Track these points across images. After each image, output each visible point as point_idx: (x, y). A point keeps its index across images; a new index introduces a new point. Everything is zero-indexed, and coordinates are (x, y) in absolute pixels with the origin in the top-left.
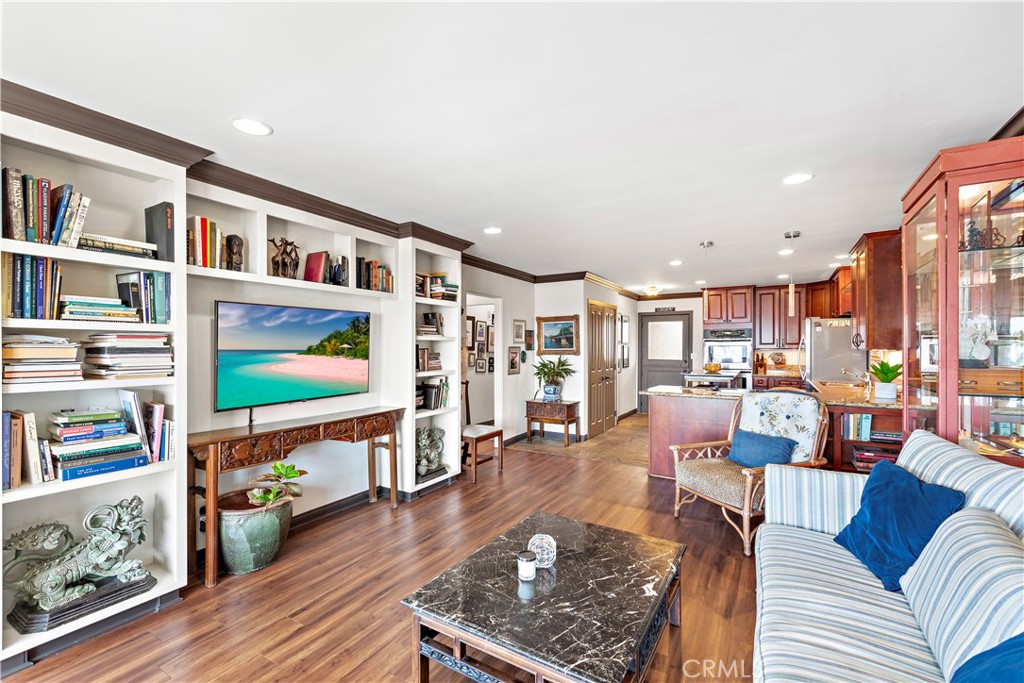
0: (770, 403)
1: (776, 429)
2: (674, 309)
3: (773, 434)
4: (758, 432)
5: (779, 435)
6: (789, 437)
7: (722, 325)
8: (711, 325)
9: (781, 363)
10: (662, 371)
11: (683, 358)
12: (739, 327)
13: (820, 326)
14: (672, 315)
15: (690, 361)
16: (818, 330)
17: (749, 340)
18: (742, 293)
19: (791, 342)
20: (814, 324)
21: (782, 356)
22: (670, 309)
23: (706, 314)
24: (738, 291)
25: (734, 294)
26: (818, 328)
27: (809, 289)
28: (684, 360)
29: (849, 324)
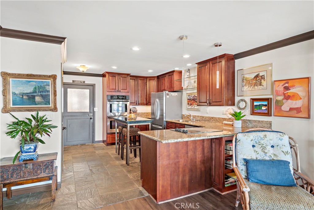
0: (262, 139)
1: (267, 154)
2: (84, 82)
3: (267, 158)
4: (255, 158)
5: (271, 159)
6: (279, 159)
7: (116, 93)
8: (110, 93)
9: (135, 112)
10: (77, 119)
11: (90, 111)
12: (124, 94)
13: (168, 95)
14: (83, 85)
15: (94, 113)
16: (168, 97)
17: (129, 101)
18: (125, 77)
19: (141, 102)
20: (166, 95)
21: (136, 109)
22: (82, 82)
23: (108, 86)
24: (123, 76)
25: (122, 77)
26: (168, 96)
27: (148, 79)
28: (90, 112)
29: (177, 95)
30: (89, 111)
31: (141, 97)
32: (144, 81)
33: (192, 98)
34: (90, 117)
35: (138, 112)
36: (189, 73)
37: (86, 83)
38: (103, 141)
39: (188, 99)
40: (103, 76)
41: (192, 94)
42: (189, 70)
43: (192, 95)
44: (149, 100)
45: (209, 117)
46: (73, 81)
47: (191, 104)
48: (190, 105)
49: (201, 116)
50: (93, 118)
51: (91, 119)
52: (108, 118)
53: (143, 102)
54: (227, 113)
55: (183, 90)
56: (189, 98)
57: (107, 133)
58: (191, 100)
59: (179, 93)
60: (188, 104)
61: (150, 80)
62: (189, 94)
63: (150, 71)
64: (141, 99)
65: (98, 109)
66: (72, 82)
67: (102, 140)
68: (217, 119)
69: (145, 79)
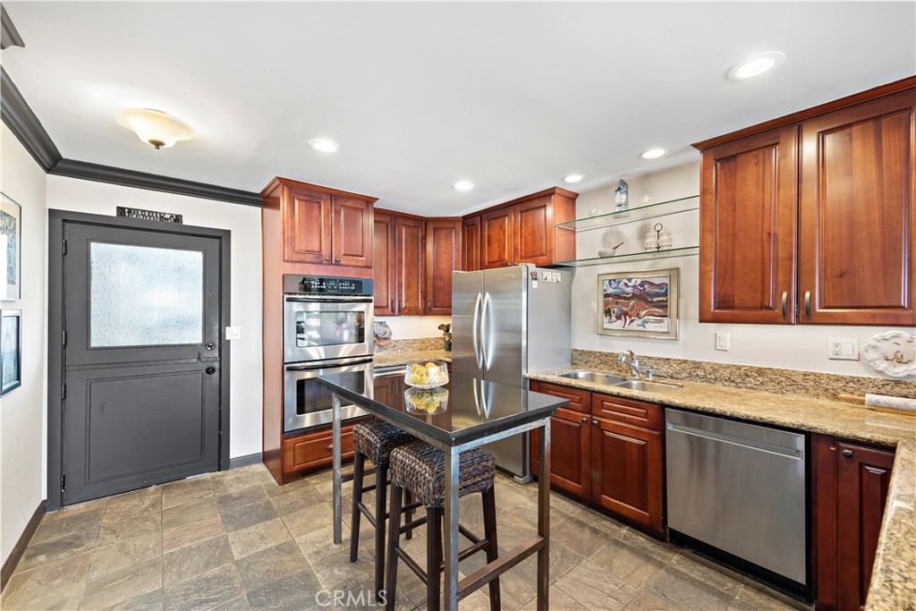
2: (178, 219)
7: (322, 267)
8: (298, 265)
9: (386, 339)
10: (143, 376)
11: (204, 338)
12: (352, 274)
13: (536, 279)
14: (170, 233)
15: (224, 347)
16: (534, 287)
17: (371, 301)
18: (356, 209)
19: (407, 305)
20: (530, 277)
21: (387, 327)
22: (168, 216)
23: (289, 240)
24: (349, 204)
25: (344, 206)
26: (535, 282)
27: (431, 227)
28: (207, 344)
29: (559, 279)
30: (200, 342)
31: (408, 288)
32: (416, 230)
33: (629, 290)
34: (206, 366)
35: (393, 338)
36: (624, 196)
37: (185, 222)
38: (266, 457)
39: (606, 296)
40: (264, 200)
41: (630, 276)
42: (623, 183)
43: (630, 280)
44: (434, 297)
45: (739, 368)
46: (121, 210)
47: (626, 314)
48: (618, 318)
49: (685, 362)
50: (218, 372)
51: (210, 371)
52: (289, 369)
53: (412, 305)
54: (875, 357)
55: (578, 263)
56: (610, 291)
57: (283, 432)
58: (625, 298)
59: (565, 272)
60: (608, 312)
61: (439, 229)
62: (612, 277)
63: (464, 186)
64: (406, 295)
65: (244, 335)
66: (115, 215)
67: (261, 451)
68: (799, 379)
69: (422, 226)
